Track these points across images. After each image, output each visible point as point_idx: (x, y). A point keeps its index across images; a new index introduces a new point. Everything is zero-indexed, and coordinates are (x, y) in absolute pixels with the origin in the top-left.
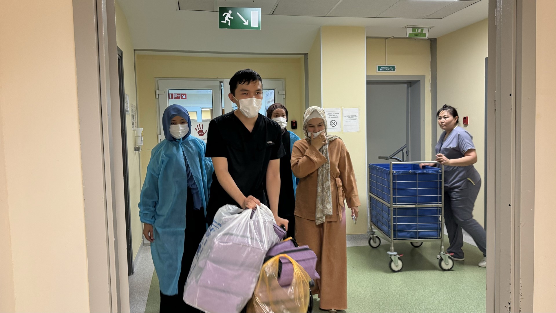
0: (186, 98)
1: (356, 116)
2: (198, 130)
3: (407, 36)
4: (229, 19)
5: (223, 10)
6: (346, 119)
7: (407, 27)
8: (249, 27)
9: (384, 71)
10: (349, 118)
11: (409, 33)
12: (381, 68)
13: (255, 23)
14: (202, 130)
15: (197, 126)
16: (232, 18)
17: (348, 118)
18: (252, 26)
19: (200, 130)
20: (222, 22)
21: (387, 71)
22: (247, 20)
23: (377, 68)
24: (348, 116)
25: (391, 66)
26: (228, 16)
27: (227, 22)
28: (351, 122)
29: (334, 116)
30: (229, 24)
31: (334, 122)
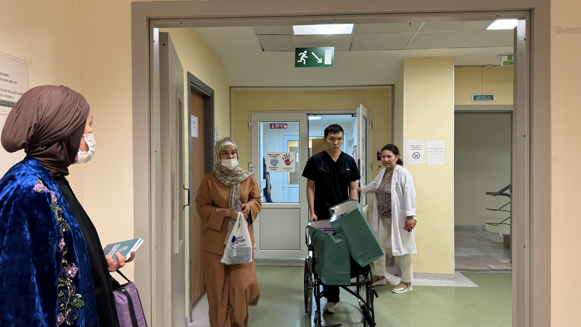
0: (287, 128)
1: (442, 148)
2: (285, 160)
3: (502, 65)
4: (304, 58)
5: (299, 50)
6: (431, 152)
7: (501, 55)
8: (323, 64)
9: (481, 100)
10: (434, 151)
11: (504, 61)
12: (477, 97)
13: (328, 61)
14: (289, 160)
15: (285, 156)
16: (307, 57)
17: (432, 150)
18: (325, 64)
19: (286, 159)
20: (298, 61)
21: (484, 100)
22: (321, 59)
23: (473, 97)
24: (432, 148)
25: (489, 96)
26: (304, 55)
27: (303, 61)
28: (436, 154)
29: (417, 149)
30: (304, 63)
31: (416, 154)
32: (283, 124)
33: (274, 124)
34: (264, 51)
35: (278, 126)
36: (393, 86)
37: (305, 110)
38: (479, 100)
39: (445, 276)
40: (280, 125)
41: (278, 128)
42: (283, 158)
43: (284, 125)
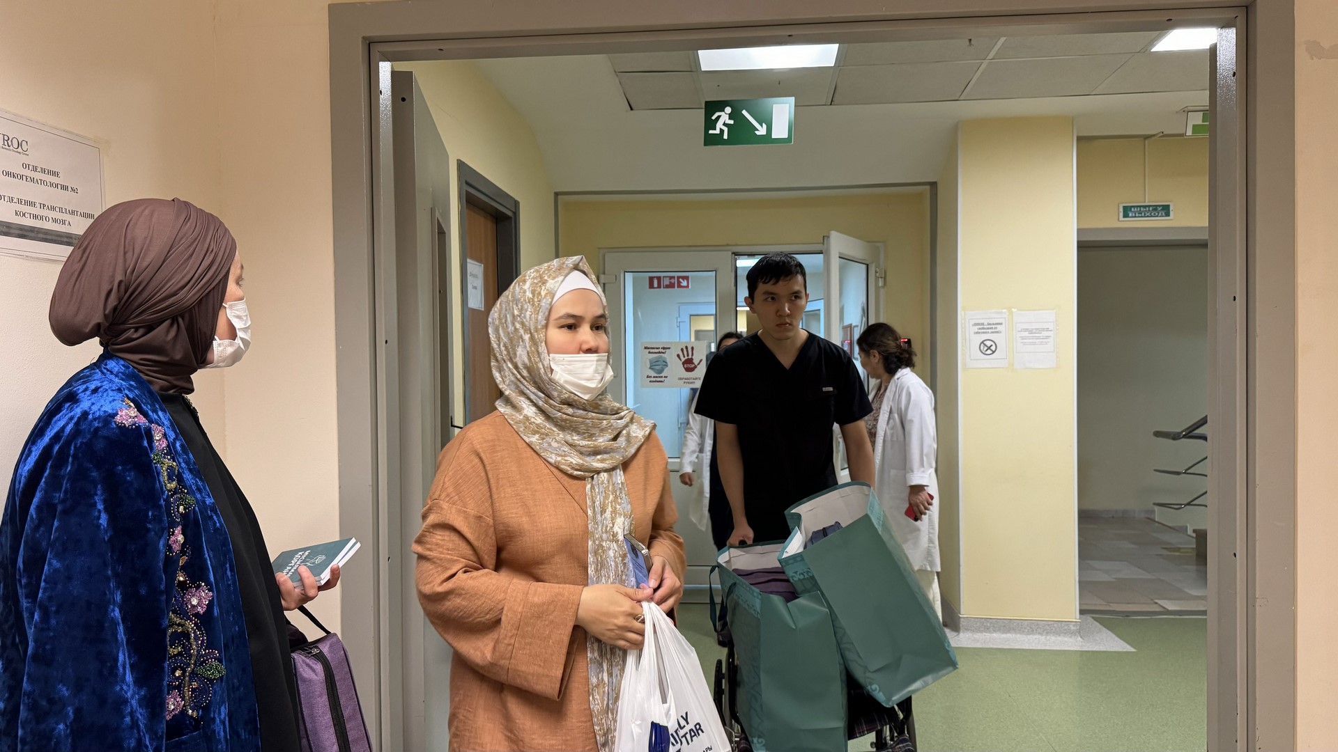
1: (1048, 330)
2: (683, 359)
3: (1189, 133)
4: (725, 124)
5: (713, 107)
6: (1023, 338)
7: (1186, 111)
8: (767, 138)
9: (1141, 217)
10: (1030, 335)
11: (1193, 125)
12: (1131, 210)
13: (780, 130)
14: (692, 359)
15: (682, 350)
16: (732, 122)
17: (1026, 334)
18: (773, 137)
19: (686, 358)
20: (711, 132)
21: (1148, 216)
22: (764, 125)
23: (1121, 210)
24: (1026, 330)
25: (1160, 206)
26: (724, 117)
27: (722, 131)
28: (1034, 344)
29: (990, 331)
30: (725, 137)
31: (988, 343)
32: (679, 277)
33: (659, 278)
34: (632, 109)
35: (667, 282)
36: (933, 185)
37: (728, 245)
38: (1135, 217)
39: (1055, 625)
40: (672, 281)
41: (667, 287)
42: (678, 356)
43: (681, 280)
